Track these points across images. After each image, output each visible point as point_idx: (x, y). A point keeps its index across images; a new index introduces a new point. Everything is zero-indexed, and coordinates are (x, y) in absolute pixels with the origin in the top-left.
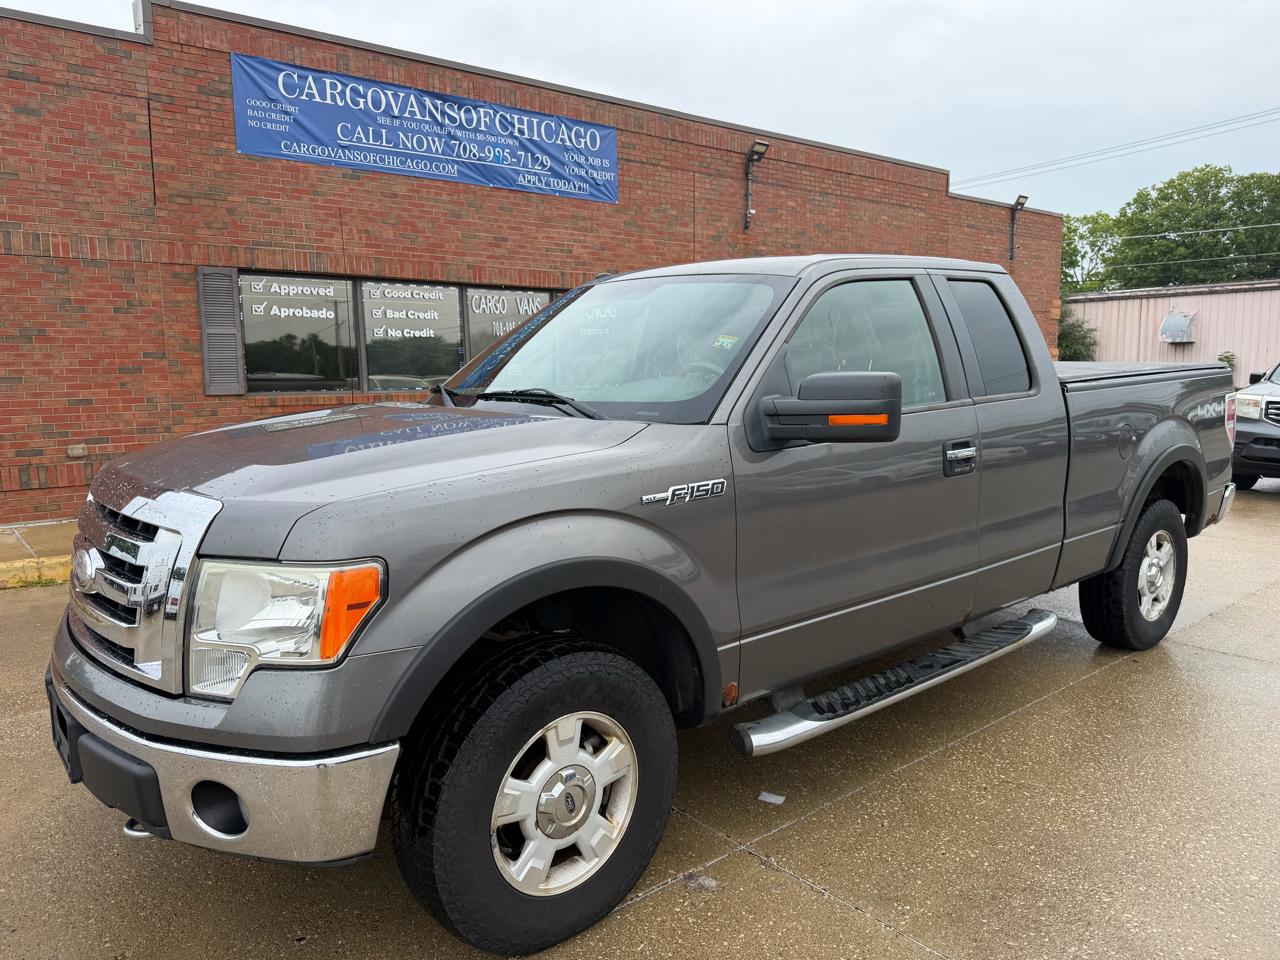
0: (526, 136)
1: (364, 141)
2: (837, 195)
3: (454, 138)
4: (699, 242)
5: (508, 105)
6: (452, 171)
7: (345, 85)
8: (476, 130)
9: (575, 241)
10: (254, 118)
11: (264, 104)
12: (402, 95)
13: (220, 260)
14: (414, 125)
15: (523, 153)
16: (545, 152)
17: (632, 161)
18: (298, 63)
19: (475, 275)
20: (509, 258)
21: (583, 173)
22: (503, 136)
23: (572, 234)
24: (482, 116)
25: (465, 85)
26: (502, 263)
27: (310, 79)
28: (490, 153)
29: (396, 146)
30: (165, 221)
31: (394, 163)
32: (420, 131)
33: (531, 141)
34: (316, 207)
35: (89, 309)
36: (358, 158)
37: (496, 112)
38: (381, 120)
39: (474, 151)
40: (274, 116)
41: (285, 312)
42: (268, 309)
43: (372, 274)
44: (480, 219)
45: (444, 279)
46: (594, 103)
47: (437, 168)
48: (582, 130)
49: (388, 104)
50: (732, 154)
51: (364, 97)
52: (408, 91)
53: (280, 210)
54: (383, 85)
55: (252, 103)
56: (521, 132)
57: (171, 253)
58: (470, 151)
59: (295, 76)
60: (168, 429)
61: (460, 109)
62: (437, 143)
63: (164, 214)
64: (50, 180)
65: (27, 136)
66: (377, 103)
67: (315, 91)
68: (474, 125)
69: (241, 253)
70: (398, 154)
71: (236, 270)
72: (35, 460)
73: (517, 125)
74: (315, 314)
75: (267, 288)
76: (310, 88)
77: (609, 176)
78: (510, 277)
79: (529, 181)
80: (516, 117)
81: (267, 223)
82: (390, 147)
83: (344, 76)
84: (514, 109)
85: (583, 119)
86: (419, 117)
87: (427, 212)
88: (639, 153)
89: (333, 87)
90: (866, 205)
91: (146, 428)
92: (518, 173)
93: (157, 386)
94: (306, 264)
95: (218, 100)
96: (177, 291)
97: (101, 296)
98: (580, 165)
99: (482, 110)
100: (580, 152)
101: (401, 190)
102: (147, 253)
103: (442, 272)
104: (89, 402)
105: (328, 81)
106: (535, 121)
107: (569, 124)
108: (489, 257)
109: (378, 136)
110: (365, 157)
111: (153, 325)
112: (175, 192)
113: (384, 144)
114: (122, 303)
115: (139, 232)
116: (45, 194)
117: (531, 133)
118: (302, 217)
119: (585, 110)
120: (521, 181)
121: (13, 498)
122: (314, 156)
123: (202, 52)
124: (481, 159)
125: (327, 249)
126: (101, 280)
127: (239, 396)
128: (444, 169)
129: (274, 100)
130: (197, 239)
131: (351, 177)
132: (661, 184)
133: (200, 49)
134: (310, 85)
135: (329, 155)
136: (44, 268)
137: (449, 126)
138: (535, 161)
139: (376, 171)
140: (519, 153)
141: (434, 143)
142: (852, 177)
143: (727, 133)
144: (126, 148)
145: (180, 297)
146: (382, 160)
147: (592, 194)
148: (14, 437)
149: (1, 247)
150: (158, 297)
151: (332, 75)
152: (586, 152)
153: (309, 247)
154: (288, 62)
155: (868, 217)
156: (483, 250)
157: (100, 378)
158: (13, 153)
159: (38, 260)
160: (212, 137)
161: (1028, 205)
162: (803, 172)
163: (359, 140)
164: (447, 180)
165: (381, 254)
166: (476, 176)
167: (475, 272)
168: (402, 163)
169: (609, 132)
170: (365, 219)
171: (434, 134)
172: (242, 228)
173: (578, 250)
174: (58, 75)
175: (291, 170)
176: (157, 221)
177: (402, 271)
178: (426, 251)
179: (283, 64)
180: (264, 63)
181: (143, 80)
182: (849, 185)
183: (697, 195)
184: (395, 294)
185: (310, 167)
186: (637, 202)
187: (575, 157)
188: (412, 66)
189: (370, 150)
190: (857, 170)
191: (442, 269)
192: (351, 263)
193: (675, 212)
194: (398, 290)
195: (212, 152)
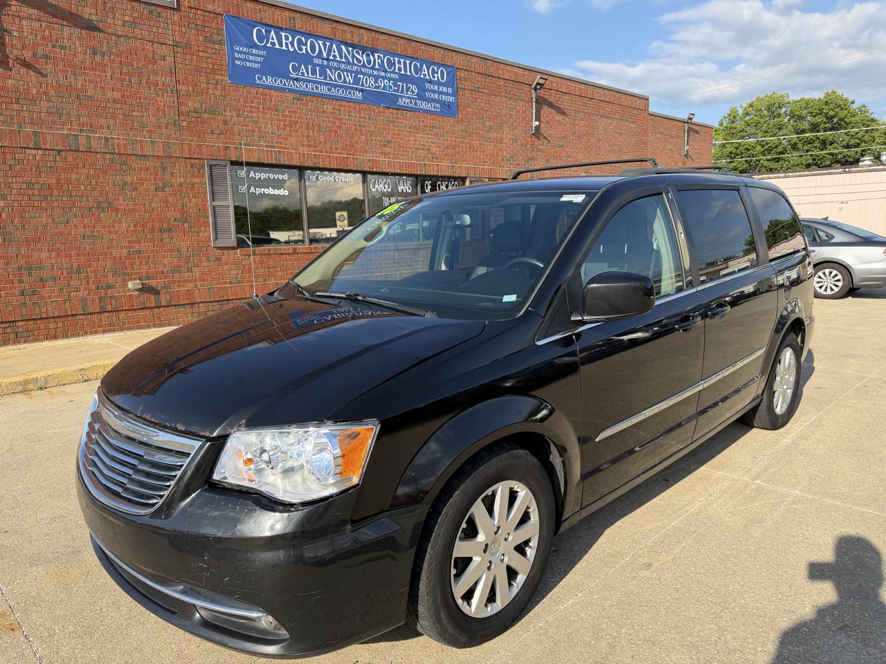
0: (403, 72)
1: (306, 75)
2: (585, 113)
3: (361, 73)
4: (505, 143)
5: (391, 51)
6: (359, 95)
7: (293, 37)
9: (432, 143)
10: (239, 59)
11: (245, 50)
12: (328, 44)
13: (220, 156)
14: (336, 64)
15: (401, 84)
16: (413, 83)
17: (464, 89)
18: (264, 21)
19: (373, 166)
20: (393, 154)
21: (437, 97)
22: (389, 72)
23: (429, 138)
24: (376, 58)
25: (366, 38)
26: (389, 158)
27: (273, 33)
28: (381, 83)
29: (325, 79)
30: (187, 130)
31: (324, 90)
32: (339, 69)
33: (406, 75)
34: (278, 120)
35: (141, 189)
36: (302, 86)
37: (384, 57)
38: (316, 61)
39: (372, 82)
40: (251, 58)
41: (258, 191)
42: (248, 189)
43: (311, 165)
44: (376, 128)
45: (355, 169)
46: (442, 51)
47: (350, 93)
48: (436, 68)
49: (320, 50)
50: (523, 85)
51: (306, 45)
52: (331, 41)
53: (255, 122)
54: (318, 37)
55: (238, 49)
56: (400, 69)
57: (190, 151)
58: (370, 82)
59: (264, 31)
60: (190, 270)
61: (363, 54)
62: (350, 77)
63: (184, 124)
64: (114, 101)
65: (99, 70)
66: (313, 48)
67: (276, 41)
68: (372, 65)
69: (232, 150)
70: (326, 84)
71: (229, 162)
72: (109, 292)
73: (397, 65)
74: (277, 192)
75: (247, 174)
76: (273, 39)
77: (451, 99)
78: (394, 167)
79: (405, 103)
80: (396, 59)
81: (249, 131)
82: (320, 79)
83: (293, 31)
84: (395, 54)
85: (436, 61)
86: (338, 59)
87: (345, 124)
88: (470, 84)
89: (287, 38)
90: (602, 119)
91: (177, 270)
92: (398, 96)
93: (183, 241)
94: (272, 160)
95: (217, 46)
96: (193, 176)
97: (146, 179)
98: (434, 92)
99: (376, 55)
100: (434, 83)
101: (328, 108)
102: (175, 150)
103: (353, 164)
104: (139, 252)
105: (283, 34)
106: (408, 62)
107: (428, 64)
108: (381, 154)
109: (314, 73)
110: (307, 86)
111: (180, 200)
112: (192, 109)
113: (318, 77)
114: (160, 184)
115: (169, 137)
116: (111, 111)
117: (406, 71)
118: (269, 126)
119: (438, 55)
120: (401, 102)
121: (96, 318)
122: (276, 85)
123: (207, 14)
124: (376, 87)
125: (285, 148)
126: (147, 169)
127: (233, 248)
128: (354, 94)
129: (252, 47)
130: (206, 141)
131: (298, 99)
132: (483, 105)
133: (205, 11)
134: (272, 37)
135: (285, 85)
136: (112, 161)
137: (356, 65)
138: (408, 89)
139: (313, 95)
140: (399, 83)
141: (348, 77)
142: (593, 100)
143: (520, 71)
144: (161, 79)
145: (196, 180)
146: (317, 88)
147: (441, 111)
148: (96, 276)
149: (84, 146)
150: (182, 181)
151: (285, 30)
152: (438, 83)
153: (274, 147)
154: (258, 21)
155: (603, 126)
156: (378, 148)
157: (149, 236)
158: (91, 81)
159: (108, 155)
160: (213, 71)
161: (695, 120)
162: (565, 97)
163: (303, 74)
164: (355, 101)
165: (317, 151)
166: (373, 100)
167: (373, 163)
168: (329, 90)
169: (452, 70)
170: (307, 128)
171: (348, 71)
172: (233, 133)
173: (434, 149)
174: (118, 28)
175: (262, 94)
176: (181, 128)
177: (330, 163)
178: (343, 149)
179: (254, 22)
180: (244, 22)
181: (171, 33)
182: (592, 106)
183: (504, 111)
184: (325, 179)
185: (273, 92)
186: (468, 117)
187: (432, 86)
188: (334, 25)
189: (309, 81)
190: (596, 96)
191: (354, 162)
192: (299, 158)
193: (491, 124)
194: (326, 175)
195: (214, 82)
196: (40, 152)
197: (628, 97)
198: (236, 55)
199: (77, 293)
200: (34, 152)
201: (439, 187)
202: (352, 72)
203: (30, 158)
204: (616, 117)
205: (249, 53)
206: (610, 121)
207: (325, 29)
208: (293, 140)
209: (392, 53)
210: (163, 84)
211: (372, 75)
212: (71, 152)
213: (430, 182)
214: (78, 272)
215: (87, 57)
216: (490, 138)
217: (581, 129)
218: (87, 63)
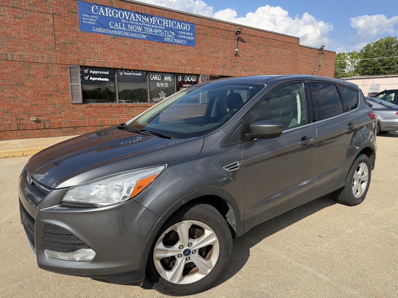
0: (167, 26)
1: (118, 27)
2: (264, 45)
3: (145, 26)
4: (221, 59)
6: (145, 36)
7: (112, 10)
8: (152, 24)
9: (182, 58)
10: (84, 20)
11: (87, 16)
12: (129, 13)
13: (75, 63)
14: (133, 22)
15: (166, 31)
16: (172, 31)
17: (199, 34)
18: (97, 3)
19: (151, 68)
20: (162, 63)
21: (185, 37)
22: (160, 26)
23: (181, 56)
24: (153, 20)
25: (148, 10)
26: (159, 65)
27: (101, 8)
28: (156, 31)
29: (127, 29)
30: (59, 51)
31: (127, 34)
32: (135, 24)
34: (104, 47)
35: (37, 77)
36: (116, 32)
37: (158, 19)
39: (151, 30)
41: (94, 79)
42: (89, 78)
43: (120, 67)
44: (153, 51)
45: (142, 69)
46: (188, 16)
47: (140, 35)
48: (184, 24)
49: (125, 16)
50: (231, 32)
51: (118, 14)
52: (131, 12)
53: (92, 48)
54: (124, 10)
55: (84, 15)
56: (165, 25)
57: (60, 61)
58: (150, 30)
59: (97, 7)
60: (60, 113)
61: (147, 17)
62: (140, 28)
63: (58, 49)
64: (25, 39)
65: (18, 25)
66: (121, 15)
67: (103, 12)
68: (151, 22)
69: (81, 61)
70: (128, 31)
71: (79, 66)
72: (22, 121)
73: (164, 23)
74: (103, 79)
75: (89, 72)
76: (101, 11)
77: (192, 38)
78: (162, 69)
79: (168, 40)
80: (164, 20)
81: (89, 52)
82: (125, 29)
83: (112, 8)
84: (163, 18)
85: (184, 21)
86: (134, 20)
87: (137, 49)
88: (202, 31)
89: (108, 11)
90: (273, 48)
91: (54, 113)
92: (164, 37)
93: (57, 100)
94: (100, 65)
95: (74, 15)
96: (62, 72)
97: (39, 73)
98: (183, 35)
99: (153, 18)
100: (183, 31)
101: (129, 42)
102: (53, 61)
103: (141, 67)
104: (36, 105)
105: (107, 9)
106: (170, 21)
107: (180, 22)
108: (155, 63)
109: (122, 26)
110: (118, 32)
111: (56, 82)
112: (62, 42)
114: (46, 75)
115: (51, 54)
116: (23, 43)
117: (168, 25)
118: (99, 50)
119: (185, 18)
120: (166, 40)
121: (15, 132)
122: (103, 32)
124: (153, 33)
125: (107, 60)
126: (40, 68)
127: (81, 104)
128: (142, 36)
129: (90, 15)
130: (68, 57)
131: (114, 38)
132: (209, 41)
134: (101, 10)
135: (107, 32)
136: (23, 65)
137: (143, 23)
138: (170, 33)
139: (121, 36)
140: (165, 31)
142: (269, 39)
143: (229, 26)
144: (47, 29)
145: (63, 74)
146: (123, 33)
147: (187, 44)
148: (15, 115)
149: (10, 58)
150: (57, 74)
151: (108, 7)
152: (185, 31)
153: (101, 59)
154: (95, 3)
155: (274, 51)
156: (154, 61)
157: (40, 98)
158: (14, 30)
159: (21, 62)
160: (72, 26)
161: (325, 49)
162: (253, 38)
163: (116, 27)
164: (142, 39)
165: (123, 61)
166: (152, 38)
167: (151, 67)
168: (129, 34)
169: (193, 25)
170: (118, 51)
171: (139, 25)
172: (81, 53)
173: (183, 61)
174: (26, 7)
175: (96, 36)
176: (56, 51)
177: (129, 67)
178: (136, 61)
179: (93, 3)
180: (87, 3)
181: (52, 9)
182: (268, 42)
183: (220, 44)
184: (127, 74)
185: (101, 35)
186: (201, 46)
187: (182, 32)
188: (132, 4)
189: (120, 30)
190: (270, 37)
191: (141, 66)
192: (114, 64)
193: (213, 50)
194: (128, 72)
195: (72, 30)
197: (288, 38)
199: (7, 122)
201: (186, 78)
202: (141, 26)
204: (281, 47)
205: (89, 18)
206: (278, 49)
208: (111, 57)
209: (161, 17)
210: (48, 31)
211: (151, 27)
212: (5, 61)
213: (181, 76)
214: (7, 112)
215: (12, 19)
216: (212, 57)
217: (262, 53)
218: (12, 22)
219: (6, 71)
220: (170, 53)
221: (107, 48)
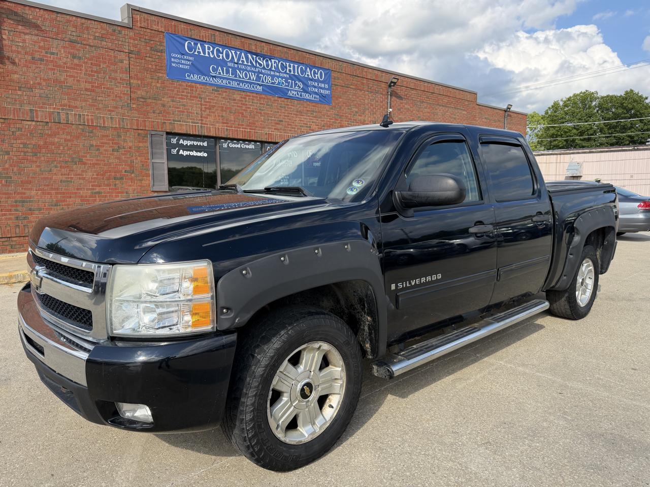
0: (292, 73)
1: (222, 74)
2: (428, 103)
3: (261, 73)
5: (284, 58)
6: (260, 88)
7: (214, 48)
8: (270, 70)
9: (312, 122)
10: (174, 62)
11: (179, 56)
12: (238, 53)
13: (158, 128)
14: (243, 67)
15: (291, 81)
16: (300, 81)
17: (337, 85)
18: (193, 37)
19: (269, 137)
20: (284, 130)
21: (317, 91)
22: (282, 73)
23: (311, 119)
24: (273, 63)
25: (266, 49)
26: (280, 132)
27: (199, 45)
28: (276, 80)
29: (236, 77)
30: (136, 110)
31: (235, 84)
32: (246, 70)
33: (294, 75)
34: (201, 104)
35: (102, 149)
36: (219, 82)
37: (279, 62)
38: (229, 64)
39: (270, 79)
40: (183, 62)
41: (185, 153)
42: (178, 151)
43: (223, 136)
44: (271, 111)
45: (256, 139)
46: (322, 58)
47: (253, 87)
48: (316, 71)
49: (233, 57)
50: (381, 83)
51: (222, 53)
52: (241, 51)
53: (184, 105)
54: (231, 48)
55: (174, 55)
56: (290, 71)
57: (137, 125)
58: (268, 79)
59: (192, 43)
61: (263, 60)
63: (134, 106)
64: (86, 90)
65: (77, 69)
66: (227, 56)
67: (201, 50)
68: (270, 67)
69: (168, 125)
70: (236, 80)
71: (165, 133)
73: (288, 68)
74: (199, 154)
75: (178, 142)
76: (199, 49)
77: (327, 92)
79: (293, 94)
80: (288, 64)
81: (180, 111)
82: (233, 77)
83: (214, 44)
84: (287, 60)
85: (317, 66)
86: (245, 63)
87: (249, 108)
88: (341, 82)
89: (209, 48)
90: (440, 108)
92: (288, 90)
93: (130, 186)
94: (196, 131)
95: (159, 54)
96: (139, 142)
97: (106, 143)
98: (315, 87)
99: (273, 60)
100: (315, 81)
101: (237, 97)
102: (127, 124)
104: (99, 193)
105: (206, 46)
106: (296, 66)
107: (311, 68)
108: (275, 129)
109: (228, 72)
110: (222, 82)
111: (129, 158)
112: (140, 96)
113: (230, 75)
114: (116, 147)
115: (123, 115)
116: (83, 96)
117: (294, 72)
118: (194, 109)
119: (318, 61)
120: (290, 94)
122: (200, 80)
123: (153, 32)
124: (272, 83)
125: (205, 124)
126: (107, 136)
127: (166, 192)
128: (256, 88)
129: (183, 54)
130: (149, 118)
131: (216, 91)
132: (350, 96)
133: (152, 30)
134: (199, 47)
135: (206, 80)
136: (83, 130)
137: (259, 68)
138: (296, 84)
139: (227, 88)
140: (289, 81)
141: (252, 75)
142: (434, 94)
143: (380, 73)
144: (119, 75)
145: (141, 145)
146: (229, 83)
147: (320, 100)
149: (64, 120)
150: (131, 145)
151: (209, 43)
152: (318, 81)
153: (197, 123)
154: (189, 37)
155: (442, 113)
156: (272, 126)
157: (106, 182)
158: (71, 76)
159: (80, 126)
160: (156, 71)
161: (512, 109)
162: (413, 92)
163: (220, 73)
164: (257, 93)
165: (228, 126)
166: (270, 91)
168: (238, 84)
169: (328, 72)
170: (222, 110)
171: (252, 71)
172: (168, 113)
173: (314, 127)
174: (91, 41)
175: (190, 86)
176: (132, 109)
177: (237, 135)
178: (248, 126)
179: (186, 37)
180: (179, 37)
181: (127, 44)
182: (433, 98)
183: (366, 101)
184: (234, 146)
185: (198, 85)
186: (340, 105)
187: (313, 83)
188: (243, 40)
189: (224, 78)
190: (436, 91)
191: (255, 135)
192: (216, 130)
193: (357, 110)
194: (235, 144)
195: (156, 78)
196: (34, 123)
197: (461, 92)
198: (173, 60)
200: (29, 123)
202: (255, 72)
203: (27, 127)
204: (452, 106)
205: (181, 59)
206: (447, 109)
207: (237, 43)
208: (211, 119)
209: (284, 60)
210: (120, 79)
211: (270, 75)
212: (55, 124)
214: (56, 205)
215: (69, 60)
216: (356, 120)
217: (425, 114)
218: (69, 64)
219: (56, 140)
220: (296, 115)
221: (206, 105)
